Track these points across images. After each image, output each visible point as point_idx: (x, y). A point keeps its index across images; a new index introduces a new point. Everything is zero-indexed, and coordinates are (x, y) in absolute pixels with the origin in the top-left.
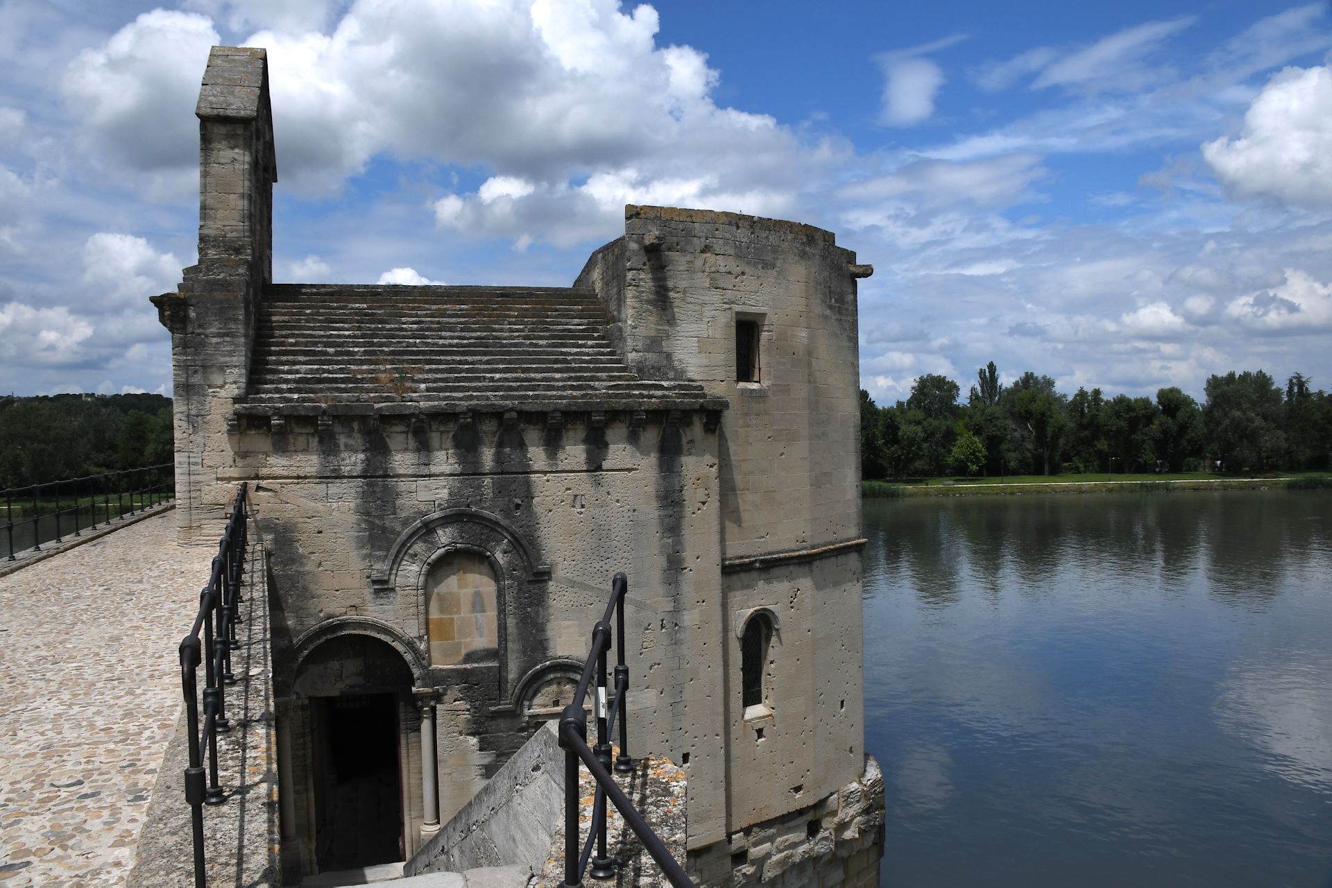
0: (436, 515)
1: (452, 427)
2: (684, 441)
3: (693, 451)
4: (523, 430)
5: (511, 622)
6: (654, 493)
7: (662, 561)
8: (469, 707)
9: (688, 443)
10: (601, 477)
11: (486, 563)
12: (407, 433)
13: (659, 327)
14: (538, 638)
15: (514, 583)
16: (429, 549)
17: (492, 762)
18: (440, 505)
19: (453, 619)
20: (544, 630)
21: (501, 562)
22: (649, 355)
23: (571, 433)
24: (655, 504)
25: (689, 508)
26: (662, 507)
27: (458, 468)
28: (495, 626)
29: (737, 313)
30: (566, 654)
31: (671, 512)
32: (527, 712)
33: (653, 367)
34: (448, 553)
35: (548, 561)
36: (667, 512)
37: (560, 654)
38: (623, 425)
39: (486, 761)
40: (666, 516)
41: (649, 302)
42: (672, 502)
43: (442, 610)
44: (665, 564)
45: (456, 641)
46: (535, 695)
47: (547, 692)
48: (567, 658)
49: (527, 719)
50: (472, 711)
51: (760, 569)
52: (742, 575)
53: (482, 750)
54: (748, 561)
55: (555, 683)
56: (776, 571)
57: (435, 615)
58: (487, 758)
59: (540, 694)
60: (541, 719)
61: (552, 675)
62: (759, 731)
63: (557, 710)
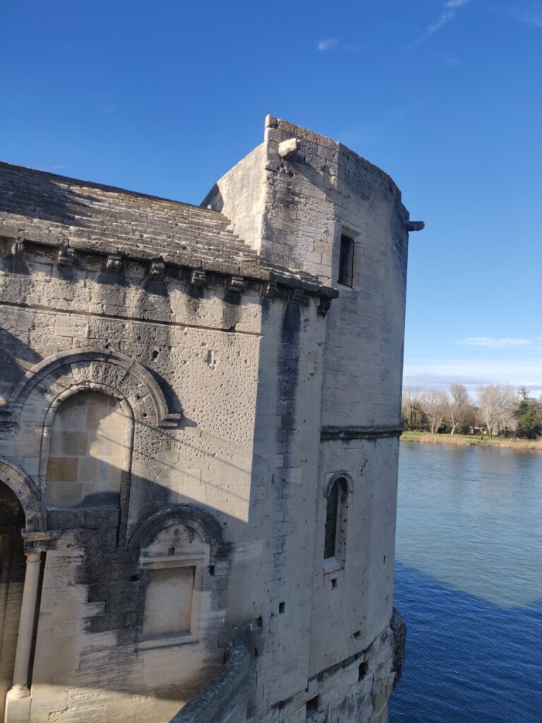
0: (72, 352)
1: (99, 268)
2: (302, 319)
5: (137, 467)
7: (277, 421)
8: (82, 553)
11: (118, 406)
13: (286, 223)
14: (161, 484)
15: (144, 428)
16: (61, 386)
17: (99, 613)
18: (77, 342)
19: (76, 460)
20: (168, 477)
22: (276, 244)
23: (211, 293)
24: (276, 369)
25: (301, 378)
26: (282, 373)
27: (100, 308)
29: (343, 227)
31: (288, 378)
32: (142, 560)
33: (278, 256)
34: (80, 392)
35: (179, 410)
36: (284, 377)
37: (180, 501)
39: (93, 613)
40: (283, 381)
42: (289, 369)
43: (66, 450)
44: (280, 425)
45: (78, 482)
46: (151, 541)
47: (165, 538)
48: (187, 506)
49: (141, 567)
50: (85, 558)
51: (343, 439)
52: (331, 442)
53: (90, 600)
54: (337, 431)
55: (173, 529)
56: (354, 443)
57: (59, 454)
58: (94, 610)
59: (156, 542)
60: (155, 567)
61: (170, 522)
62: (334, 581)
63: (172, 558)
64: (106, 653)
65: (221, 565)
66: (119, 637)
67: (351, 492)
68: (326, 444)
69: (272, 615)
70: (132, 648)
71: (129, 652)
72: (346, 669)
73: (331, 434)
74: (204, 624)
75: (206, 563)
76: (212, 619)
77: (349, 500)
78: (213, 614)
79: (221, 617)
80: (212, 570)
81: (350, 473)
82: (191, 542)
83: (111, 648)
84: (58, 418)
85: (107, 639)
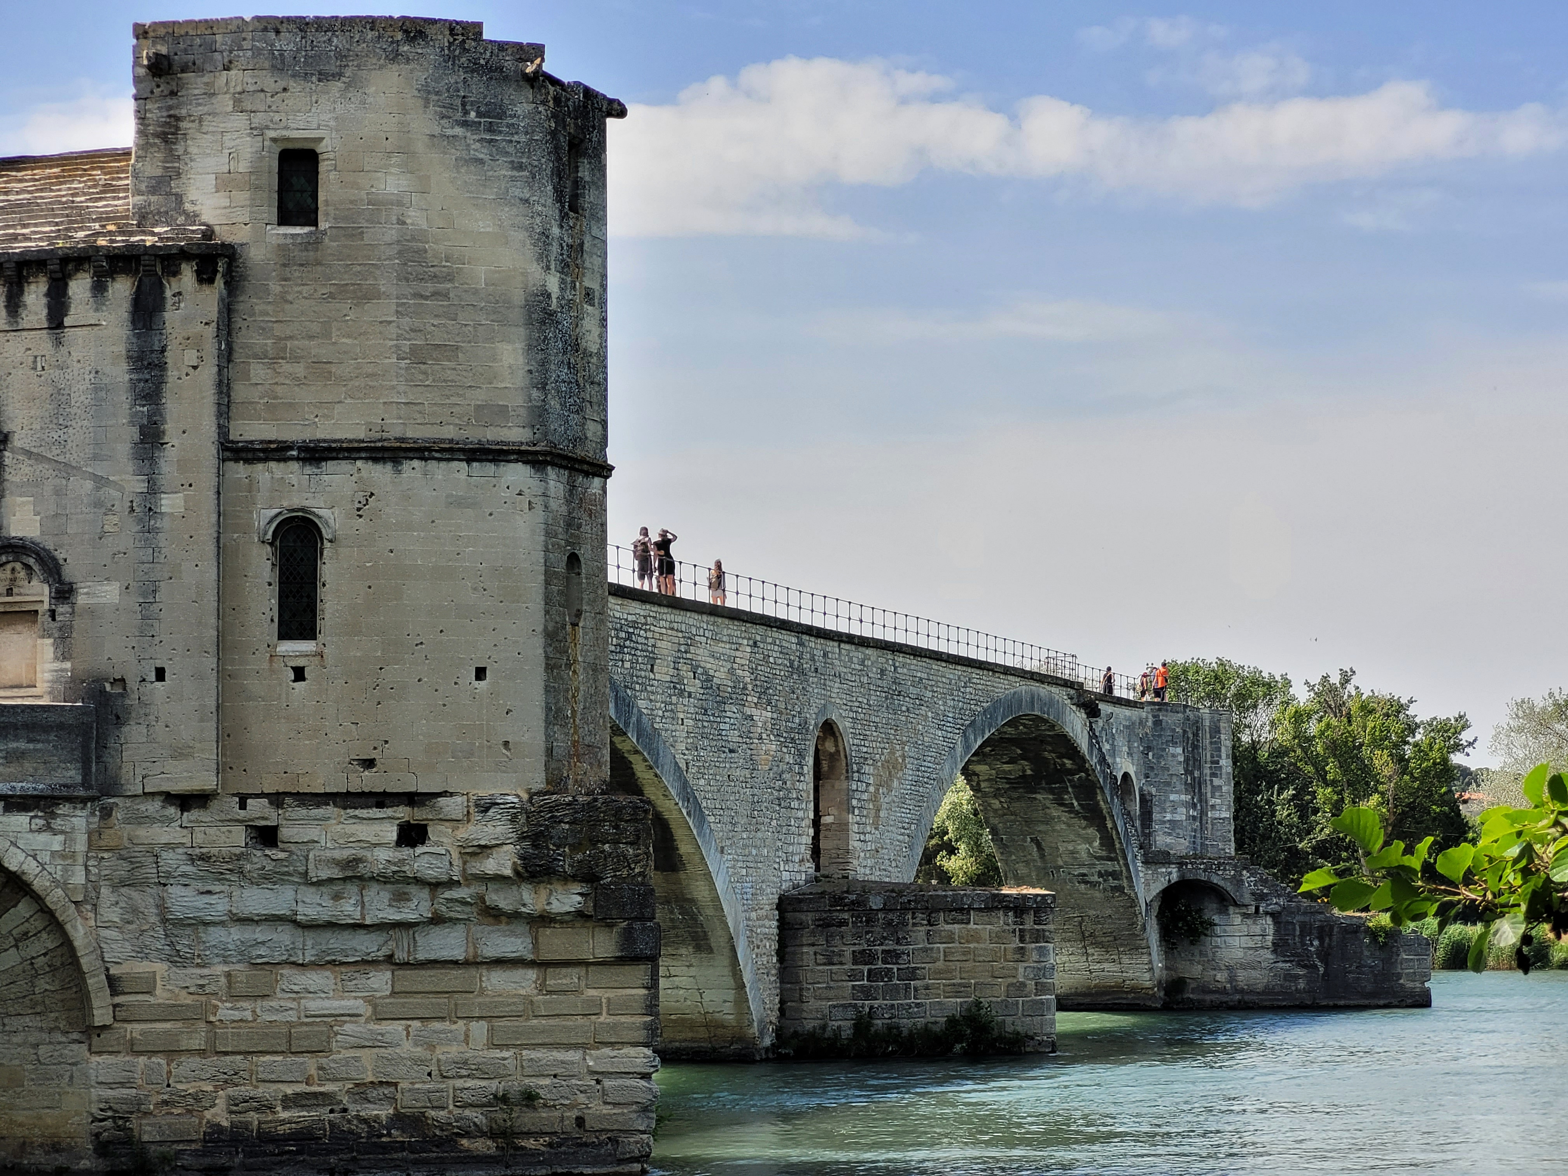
2: (168, 293)
3: (181, 304)
6: (124, 352)
9: (174, 296)
10: (63, 335)
13: (168, 165)
23: (33, 287)
25: (172, 374)
26: (136, 370)
29: (274, 140)
30: (20, 534)
33: (159, 213)
36: (141, 376)
37: (13, 534)
38: (87, 275)
42: (150, 364)
44: (137, 437)
47: (2, 577)
48: (21, 539)
51: (301, 459)
54: (276, 447)
55: (9, 566)
56: (332, 466)
62: (298, 671)
63: (12, 599)
65: (62, 609)
67: (328, 540)
68: (257, 466)
69: (144, 681)
73: (263, 451)
74: (49, 676)
75: (47, 606)
76: (57, 671)
77: (326, 552)
78: (57, 666)
79: (66, 670)
80: (53, 614)
81: (319, 511)
82: (29, 581)
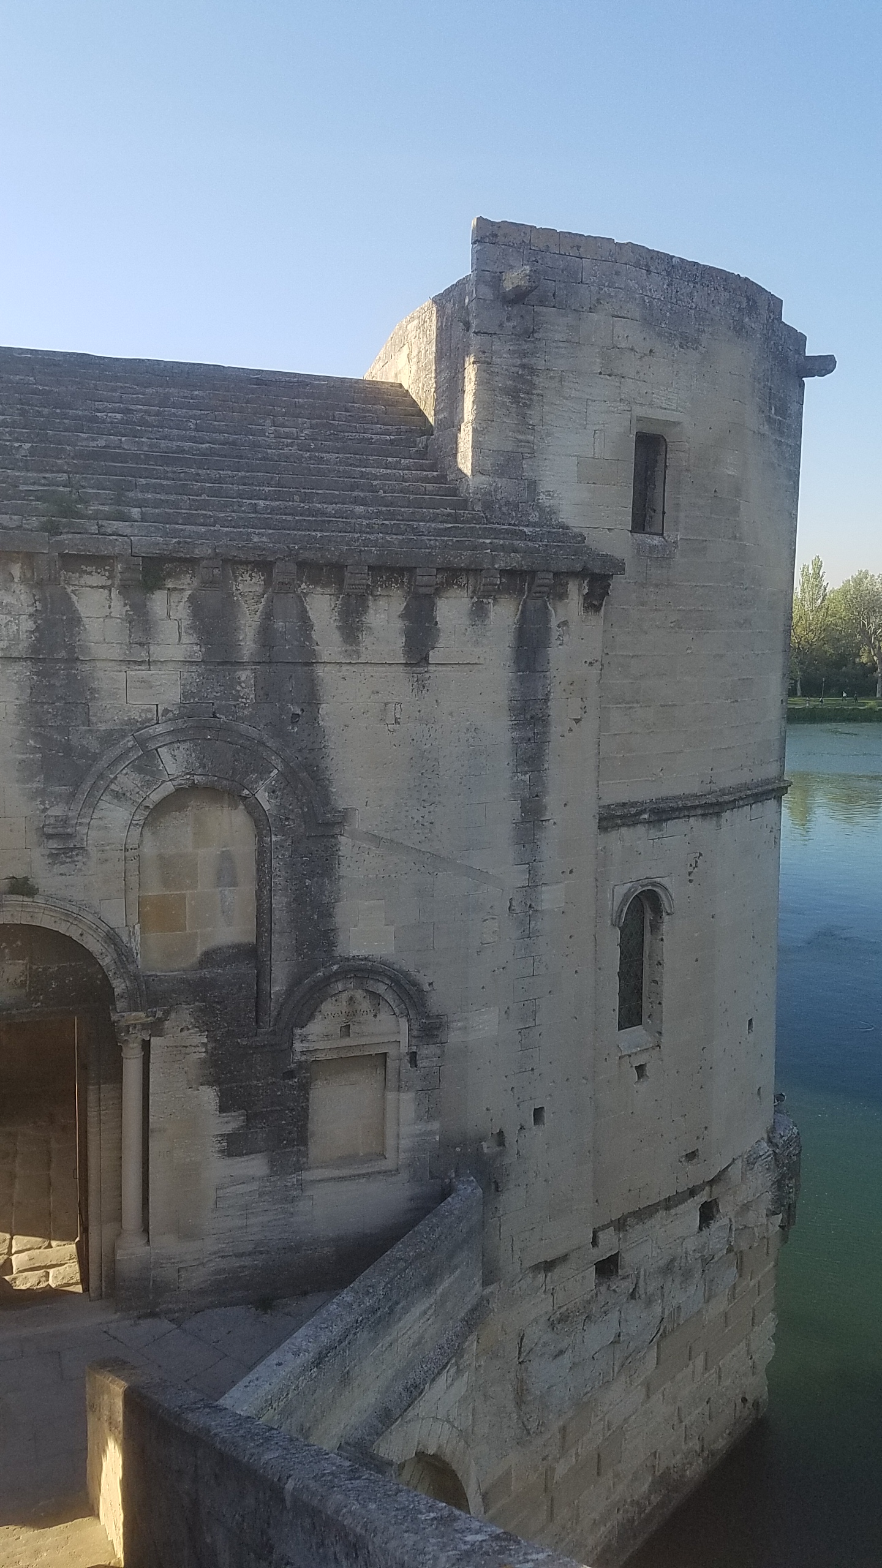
0: (160, 729)
1: (187, 584)
2: (554, 623)
3: (566, 638)
4: (306, 595)
5: (279, 902)
6: (506, 702)
7: (512, 810)
8: (205, 1040)
9: (559, 626)
10: (427, 675)
11: (241, 807)
12: (109, 588)
13: (520, 437)
14: (321, 927)
15: (285, 840)
16: (148, 784)
17: (238, 1129)
18: (166, 711)
19: (183, 897)
20: (330, 915)
21: (266, 806)
22: (501, 482)
23: (382, 603)
24: (505, 721)
25: (556, 728)
27: (198, 653)
28: (252, 909)
29: (639, 419)
30: (364, 953)
31: (531, 735)
32: (298, 1046)
33: (508, 503)
34: (179, 790)
35: (341, 805)
36: (523, 734)
37: (355, 953)
38: (464, 593)
39: (229, 1129)
40: (522, 739)
41: (506, 391)
42: (532, 718)
43: (166, 883)
44: (518, 815)
45: (188, 931)
46: (311, 1017)
47: (331, 1012)
48: (366, 959)
49: (298, 1057)
50: (210, 1046)
51: (649, 822)
52: (624, 830)
53: (223, 1109)
54: (633, 811)
55: (345, 996)
56: (671, 826)
57: (154, 890)
58: (232, 1123)
59: (319, 1017)
60: (320, 1056)
61: (340, 986)
62: (640, 1069)
63: (346, 1042)
64: (255, 1186)
65: (427, 1051)
66: (272, 1163)
67: (668, 914)
68: (613, 835)
69: (522, 1128)
70: (293, 1179)
71: (289, 1184)
72: (673, 1212)
73: (622, 817)
74: (405, 1143)
75: (404, 1048)
76: (420, 1135)
77: (665, 927)
78: (419, 1128)
79: (431, 1133)
80: (413, 1058)
81: (665, 881)
82: (375, 1016)
83: (261, 1178)
84: (147, 834)
85: (255, 1166)
